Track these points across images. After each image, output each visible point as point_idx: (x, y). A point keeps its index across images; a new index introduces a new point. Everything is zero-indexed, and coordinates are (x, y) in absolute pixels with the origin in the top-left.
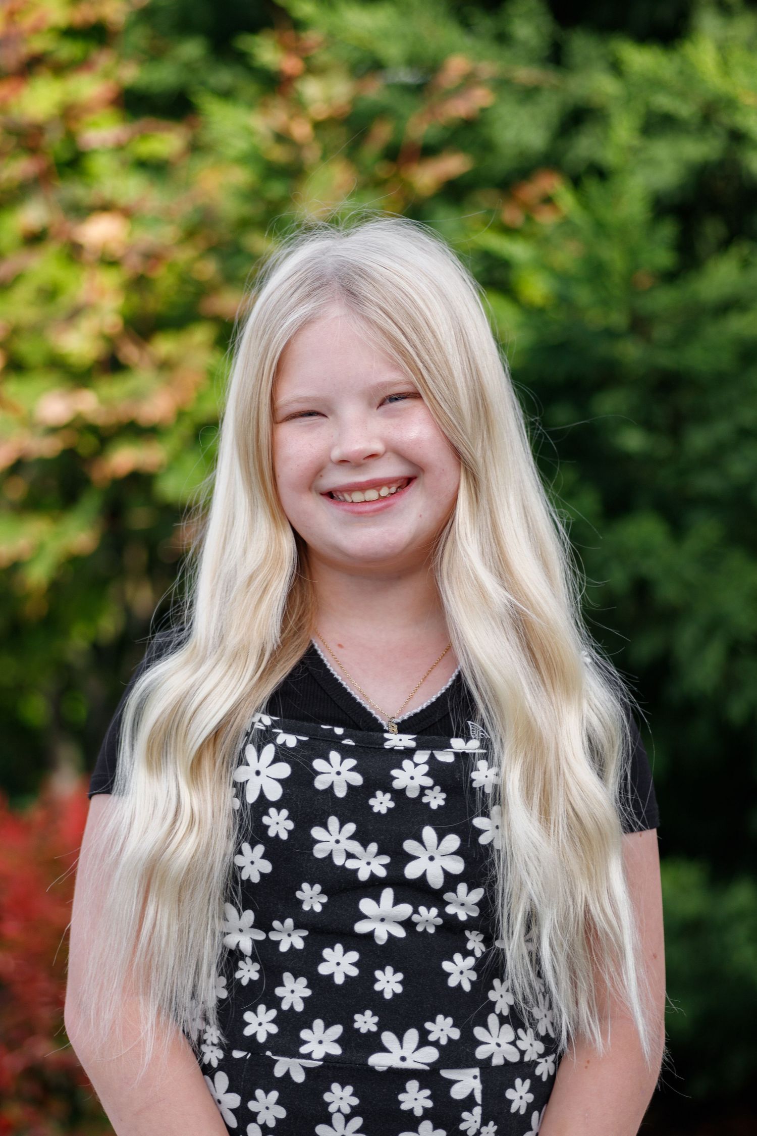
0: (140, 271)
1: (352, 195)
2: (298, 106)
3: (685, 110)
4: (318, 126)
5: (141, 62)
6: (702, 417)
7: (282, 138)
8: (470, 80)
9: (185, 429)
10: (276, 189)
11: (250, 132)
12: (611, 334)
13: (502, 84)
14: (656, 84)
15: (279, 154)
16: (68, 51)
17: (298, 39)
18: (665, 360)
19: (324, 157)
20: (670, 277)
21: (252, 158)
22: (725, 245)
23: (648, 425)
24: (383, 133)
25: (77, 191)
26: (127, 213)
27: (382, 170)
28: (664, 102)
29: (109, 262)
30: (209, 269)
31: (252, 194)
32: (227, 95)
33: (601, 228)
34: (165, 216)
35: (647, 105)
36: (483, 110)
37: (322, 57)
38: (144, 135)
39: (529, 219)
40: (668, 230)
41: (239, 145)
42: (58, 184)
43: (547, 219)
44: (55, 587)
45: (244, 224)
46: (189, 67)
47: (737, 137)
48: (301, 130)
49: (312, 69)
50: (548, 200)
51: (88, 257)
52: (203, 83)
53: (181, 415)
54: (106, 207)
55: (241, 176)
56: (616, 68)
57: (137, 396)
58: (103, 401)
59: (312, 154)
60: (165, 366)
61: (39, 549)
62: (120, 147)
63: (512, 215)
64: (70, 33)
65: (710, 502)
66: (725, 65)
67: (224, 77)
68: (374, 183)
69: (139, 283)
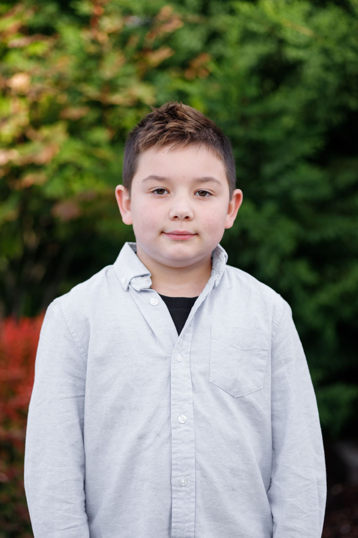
0: (35, 99)
3: (262, 29)
4: (110, 35)
7: (95, 41)
10: (91, 64)
11: (81, 40)
12: (232, 124)
13: (184, 21)
14: (248, 18)
15: (92, 49)
18: (254, 136)
19: (113, 49)
20: (256, 100)
24: (135, 41)
26: (30, 74)
27: (136, 55)
28: (254, 27)
29: (22, 96)
30: (64, 98)
33: (228, 79)
35: (245, 28)
37: (110, 7)
39: (196, 76)
45: (80, 80)
46: (50, 16)
47: (282, 42)
48: (102, 37)
49: (107, 14)
50: (204, 67)
51: (13, 93)
53: (53, 160)
54: (22, 71)
56: (232, 12)
57: (35, 152)
58: (21, 154)
59: (107, 49)
60: (46, 141)
63: (190, 75)
66: (277, 9)
68: (132, 61)
69: (34, 106)
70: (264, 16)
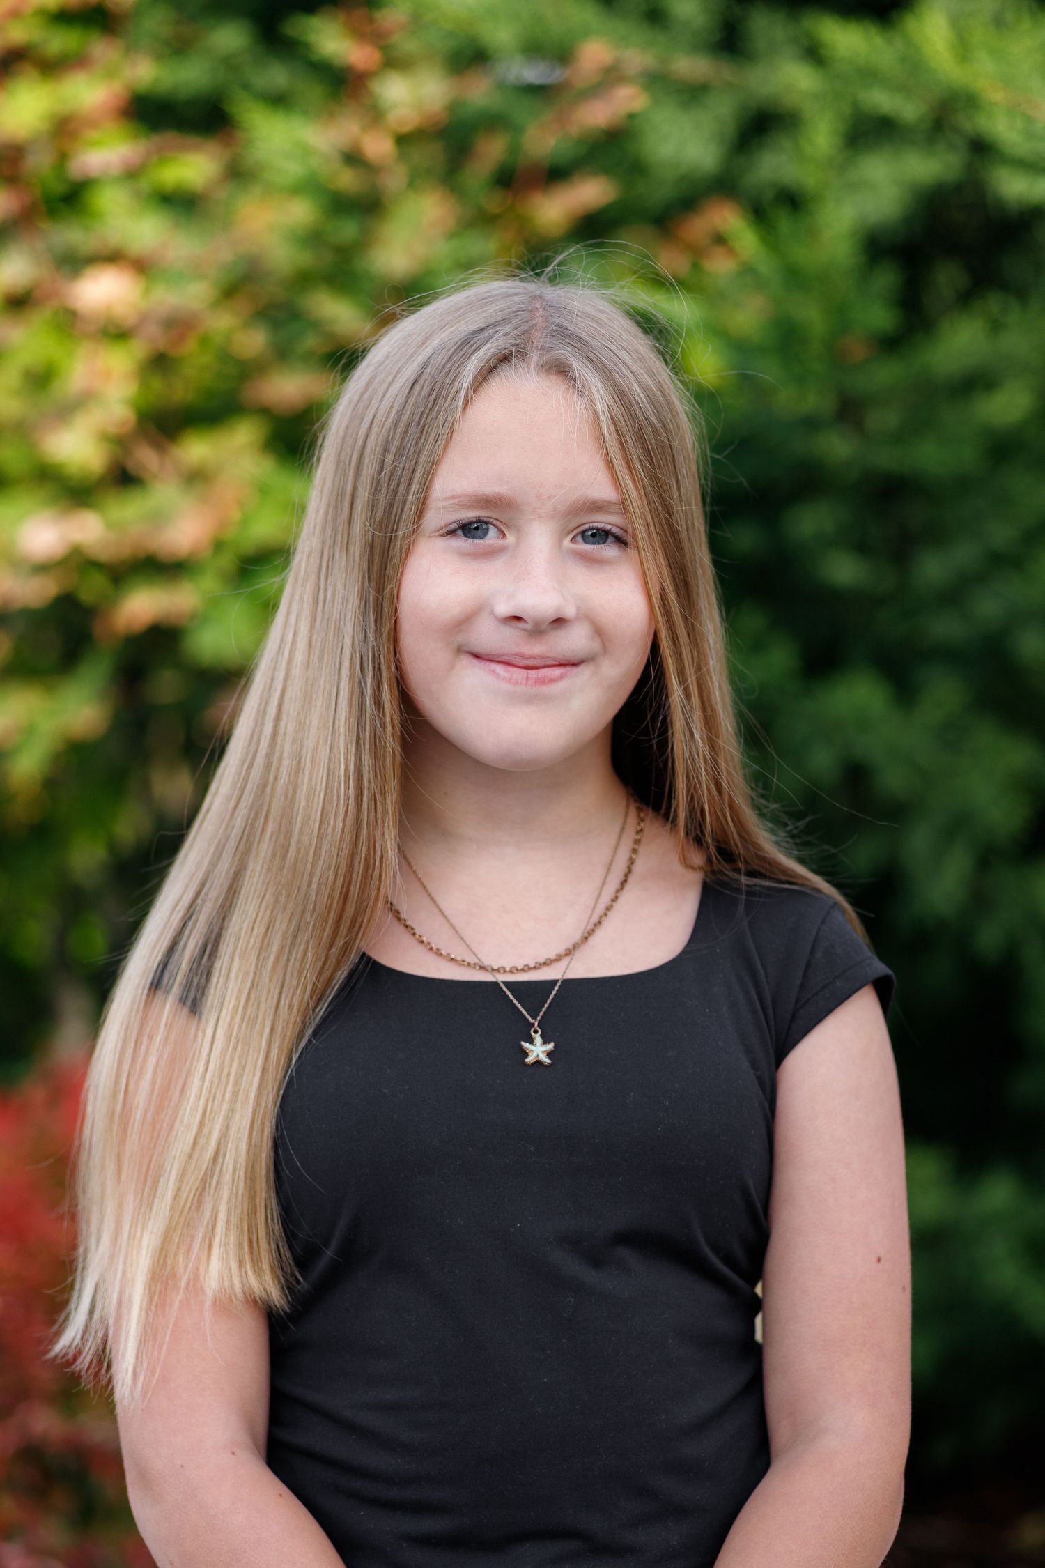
0: (162, 345)
1: (452, 235)
2: (375, 115)
3: (909, 110)
4: (403, 140)
5: (159, 57)
6: (936, 536)
7: (353, 158)
8: (611, 76)
9: (226, 561)
10: (348, 230)
11: (305, 151)
12: (811, 424)
13: (657, 82)
14: (869, 75)
15: (347, 180)
16: (59, 42)
17: (371, 21)
18: (886, 459)
19: (412, 184)
20: (891, 344)
21: (310, 186)
22: (966, 299)
23: (861, 547)
24: (492, 151)
25: (71, 235)
26: (141, 266)
27: (493, 202)
28: (882, 100)
29: (115, 334)
30: (254, 341)
31: (313, 238)
32: (279, 101)
33: (795, 277)
34: (196, 271)
35: (855, 105)
36: (631, 116)
37: (407, 45)
38: (162, 156)
39: (696, 266)
40: (887, 279)
41: (292, 169)
42: (45, 225)
43: (720, 267)
44: (51, 783)
45: (304, 280)
46: (229, 63)
47: (982, 149)
48: (378, 147)
49: (393, 62)
50: (720, 240)
51: (84, 327)
52: (246, 87)
53: (218, 545)
54: (113, 257)
55: (301, 212)
56: (814, 54)
57: (159, 519)
58: (109, 526)
59: (395, 180)
60: (197, 478)
61: (29, 730)
62: (132, 174)
63: (670, 261)
64: (63, 18)
65: (950, 655)
66: (963, 48)
67: (277, 75)
68: (481, 220)
69: (159, 363)
70: (914, 65)
